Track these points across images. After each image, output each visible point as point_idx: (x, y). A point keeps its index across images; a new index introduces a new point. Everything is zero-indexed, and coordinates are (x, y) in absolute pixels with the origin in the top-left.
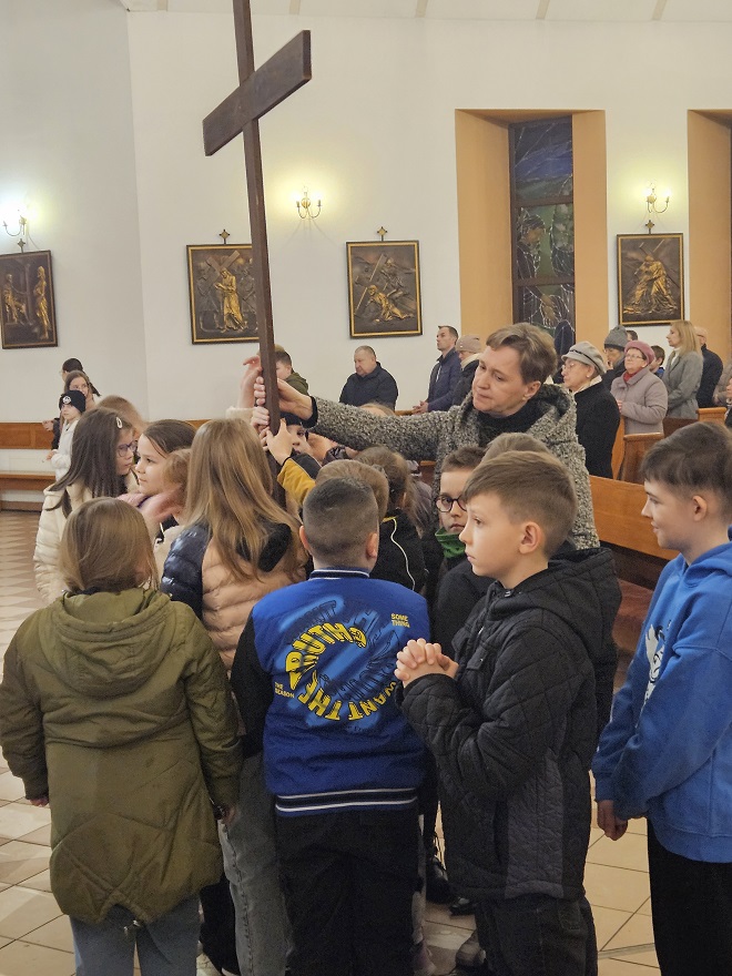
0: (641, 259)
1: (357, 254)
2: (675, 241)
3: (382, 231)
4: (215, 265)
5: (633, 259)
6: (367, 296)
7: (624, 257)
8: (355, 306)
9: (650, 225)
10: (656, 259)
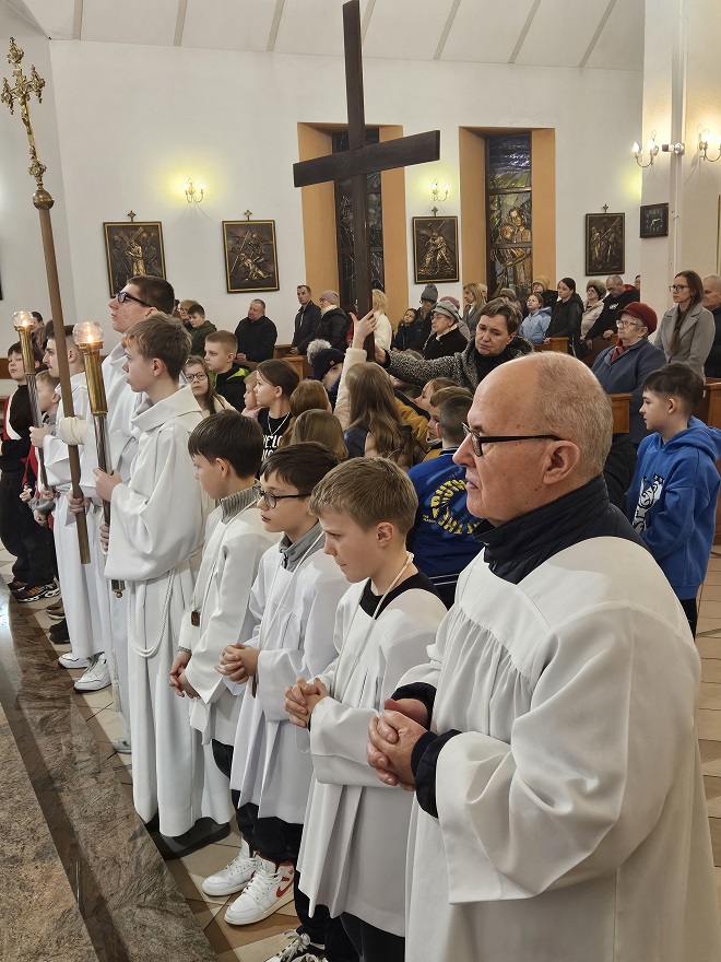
0: (429, 235)
1: (231, 230)
2: (452, 221)
3: (248, 213)
4: (126, 238)
5: (424, 235)
6: (239, 262)
7: (418, 234)
8: (230, 268)
9: (435, 210)
10: (440, 235)
